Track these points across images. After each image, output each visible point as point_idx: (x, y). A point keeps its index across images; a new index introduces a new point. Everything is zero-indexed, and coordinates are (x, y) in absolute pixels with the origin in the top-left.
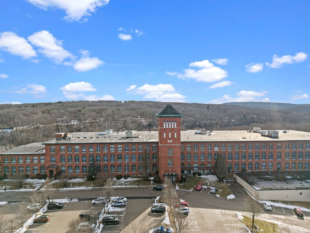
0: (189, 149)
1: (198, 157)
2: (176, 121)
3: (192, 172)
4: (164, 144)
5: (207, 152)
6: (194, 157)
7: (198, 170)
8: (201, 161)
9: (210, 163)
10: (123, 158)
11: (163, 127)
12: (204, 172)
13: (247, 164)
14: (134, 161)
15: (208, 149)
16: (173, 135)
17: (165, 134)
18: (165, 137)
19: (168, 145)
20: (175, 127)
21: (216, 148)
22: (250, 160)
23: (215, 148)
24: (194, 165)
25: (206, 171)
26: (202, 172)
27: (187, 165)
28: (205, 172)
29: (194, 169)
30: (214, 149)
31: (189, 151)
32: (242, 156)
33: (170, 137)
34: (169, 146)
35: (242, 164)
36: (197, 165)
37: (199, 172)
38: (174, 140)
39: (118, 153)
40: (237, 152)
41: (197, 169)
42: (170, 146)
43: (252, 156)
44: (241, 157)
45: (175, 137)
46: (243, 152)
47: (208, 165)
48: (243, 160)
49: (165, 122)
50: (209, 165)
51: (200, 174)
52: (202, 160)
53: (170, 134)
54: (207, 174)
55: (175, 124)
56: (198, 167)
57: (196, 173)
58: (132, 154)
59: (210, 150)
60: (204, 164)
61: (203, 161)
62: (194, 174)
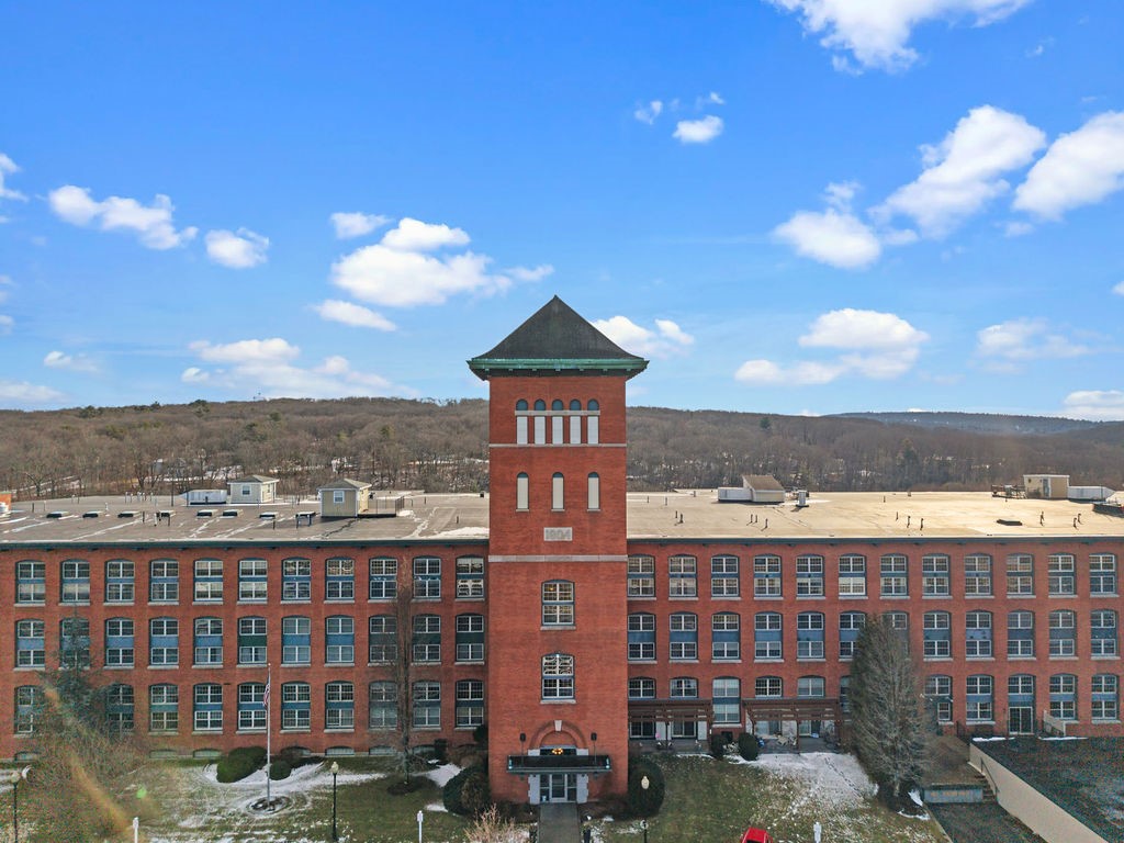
0: (682, 586)
1: (738, 637)
2: (593, 404)
3: (702, 730)
4: (518, 551)
5: (793, 603)
6: (715, 637)
7: (742, 721)
8: (759, 660)
9: (811, 672)
10: (274, 639)
11: (513, 437)
12: (776, 731)
13: (1043, 681)
14: (340, 662)
15: (802, 589)
16: (576, 494)
17: (523, 483)
18: (523, 504)
19: (542, 559)
20: (593, 440)
21: (851, 581)
22: (1061, 656)
23: (842, 581)
24: (718, 684)
25: (790, 727)
26: (763, 731)
27: (673, 686)
28: (785, 730)
29: (717, 709)
30: (836, 589)
31: (683, 598)
32: (1012, 634)
33: (558, 503)
34: (549, 564)
35: (1013, 680)
36: (734, 684)
37: (749, 729)
38: (587, 525)
39: (244, 606)
40: (980, 606)
41: (734, 709)
42: (556, 564)
43: (1074, 634)
44: (1002, 640)
45: (594, 504)
46: (1018, 606)
47: (803, 683)
48: (1019, 657)
49: (523, 404)
50: (810, 683)
51: (751, 748)
52: (763, 653)
53: (558, 483)
54: (797, 747)
55: (593, 423)
56: (738, 701)
57: (727, 736)
58: (330, 620)
59: (815, 591)
60: (775, 682)
61: (769, 659)
62: (717, 743)
